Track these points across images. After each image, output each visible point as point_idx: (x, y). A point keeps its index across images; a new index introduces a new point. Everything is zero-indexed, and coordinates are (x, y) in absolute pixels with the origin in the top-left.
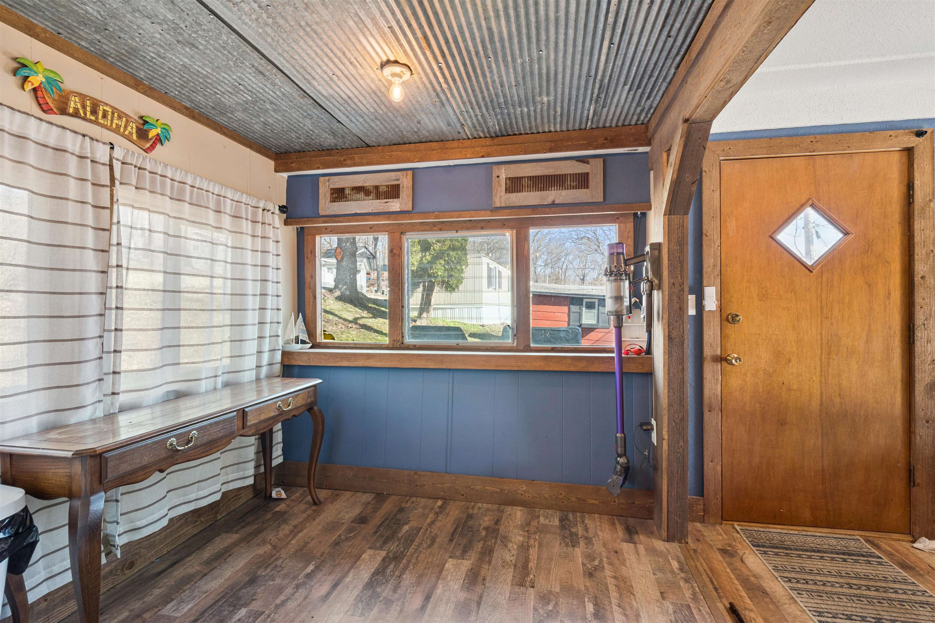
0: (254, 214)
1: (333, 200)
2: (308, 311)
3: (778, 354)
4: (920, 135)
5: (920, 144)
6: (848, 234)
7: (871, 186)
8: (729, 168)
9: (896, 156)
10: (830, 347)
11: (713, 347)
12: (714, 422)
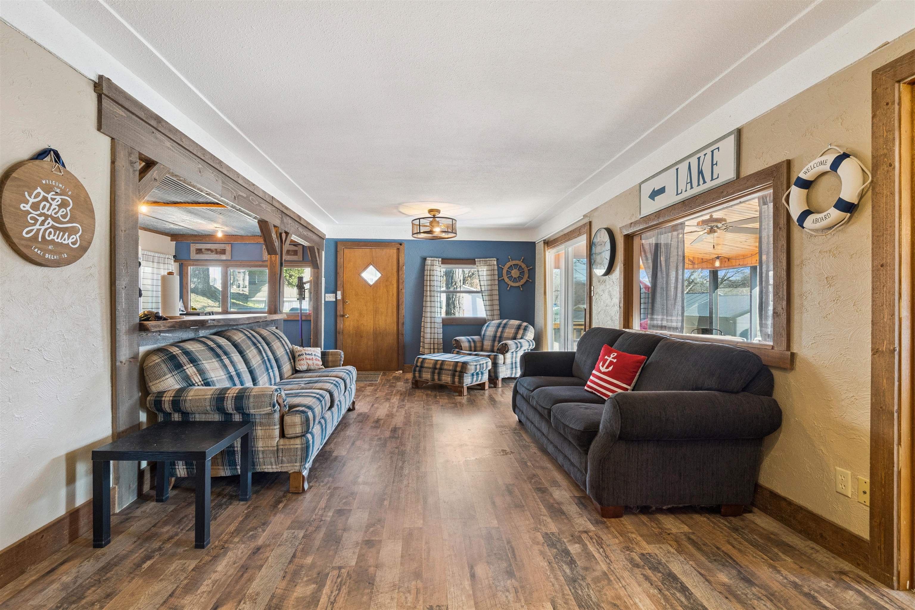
0: (164, 261)
1: (197, 254)
2: (185, 298)
3: (361, 314)
4: (401, 244)
5: (401, 247)
6: (382, 275)
7: (388, 260)
8: (346, 251)
9: (395, 251)
10: (376, 312)
11: (340, 312)
12: (340, 337)
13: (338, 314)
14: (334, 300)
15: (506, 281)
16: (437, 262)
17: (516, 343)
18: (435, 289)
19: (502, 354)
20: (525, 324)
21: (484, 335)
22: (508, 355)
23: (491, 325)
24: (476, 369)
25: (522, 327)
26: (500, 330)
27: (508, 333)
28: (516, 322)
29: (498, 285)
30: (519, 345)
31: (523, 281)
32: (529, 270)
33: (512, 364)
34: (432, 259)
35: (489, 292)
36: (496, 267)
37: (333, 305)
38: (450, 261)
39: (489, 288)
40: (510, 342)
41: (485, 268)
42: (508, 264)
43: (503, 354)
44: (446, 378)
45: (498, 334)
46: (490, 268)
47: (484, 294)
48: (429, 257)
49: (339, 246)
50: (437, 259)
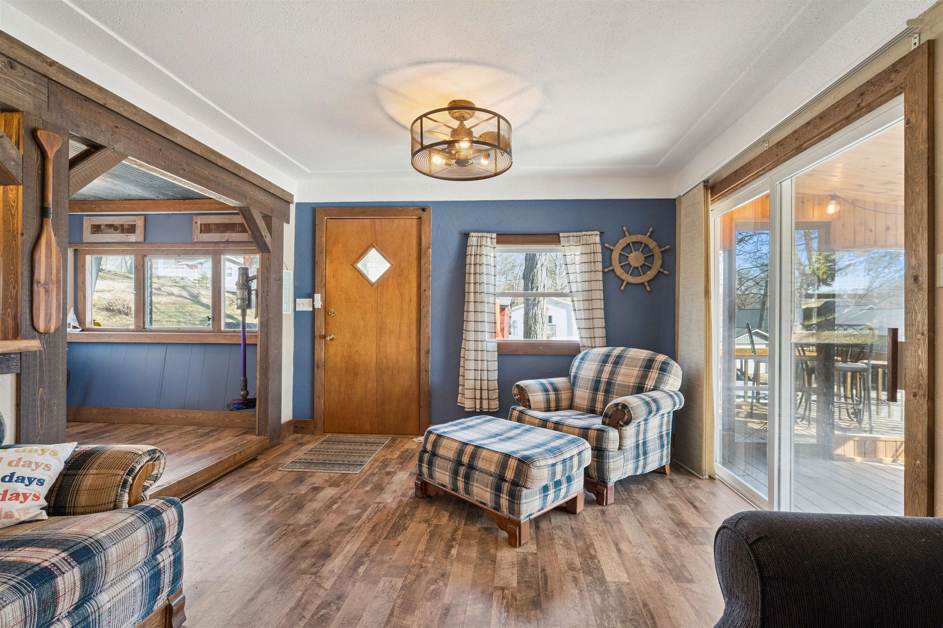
1: (93, 232)
2: (80, 306)
3: (355, 334)
4: (424, 210)
5: (424, 215)
6: (392, 264)
7: (403, 238)
8: (332, 223)
9: (415, 222)
10: (381, 330)
11: (320, 330)
12: (320, 374)
13: (317, 333)
14: (311, 309)
15: (619, 275)
16: (489, 240)
17: (647, 403)
18: (485, 288)
19: (616, 428)
20: (661, 357)
21: (575, 377)
22: (630, 430)
23: (590, 357)
24: (554, 474)
25: (657, 365)
26: (608, 368)
27: (625, 375)
28: (644, 354)
29: (604, 281)
30: (654, 407)
31: (651, 274)
32: (662, 252)
33: (637, 446)
34: (480, 234)
35: (586, 296)
36: (599, 248)
37: (309, 319)
38: (512, 238)
39: (586, 286)
40: (633, 400)
41: (578, 250)
42: (622, 243)
43: (617, 426)
44: (481, 492)
45: (605, 376)
46: (588, 249)
47: (575, 299)
48: (475, 232)
49: (318, 214)
50: (489, 235)
